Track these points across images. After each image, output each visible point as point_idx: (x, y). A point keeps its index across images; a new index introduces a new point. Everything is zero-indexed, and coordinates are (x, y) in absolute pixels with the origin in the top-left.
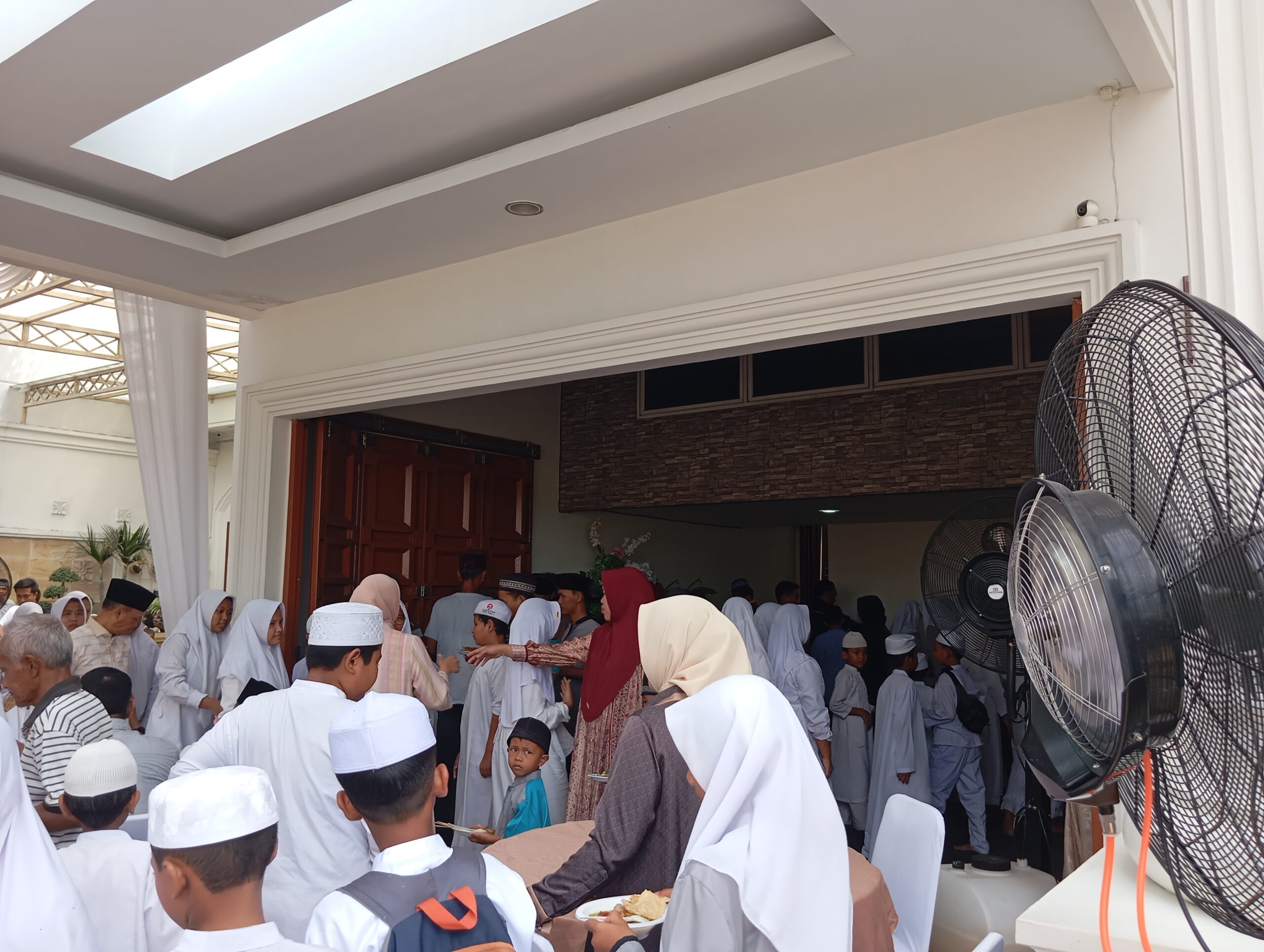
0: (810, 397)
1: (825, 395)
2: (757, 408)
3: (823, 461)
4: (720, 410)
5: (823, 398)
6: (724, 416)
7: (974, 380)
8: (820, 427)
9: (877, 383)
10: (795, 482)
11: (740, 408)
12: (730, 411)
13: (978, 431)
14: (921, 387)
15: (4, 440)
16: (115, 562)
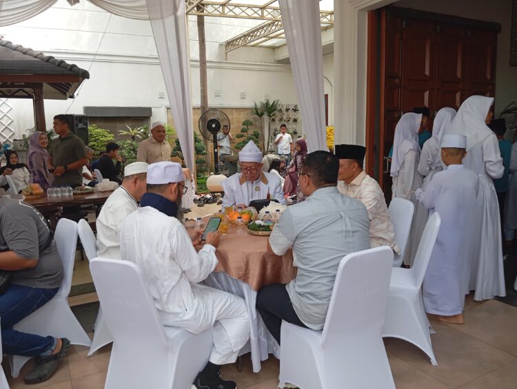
15: (220, 68)
16: (266, 117)
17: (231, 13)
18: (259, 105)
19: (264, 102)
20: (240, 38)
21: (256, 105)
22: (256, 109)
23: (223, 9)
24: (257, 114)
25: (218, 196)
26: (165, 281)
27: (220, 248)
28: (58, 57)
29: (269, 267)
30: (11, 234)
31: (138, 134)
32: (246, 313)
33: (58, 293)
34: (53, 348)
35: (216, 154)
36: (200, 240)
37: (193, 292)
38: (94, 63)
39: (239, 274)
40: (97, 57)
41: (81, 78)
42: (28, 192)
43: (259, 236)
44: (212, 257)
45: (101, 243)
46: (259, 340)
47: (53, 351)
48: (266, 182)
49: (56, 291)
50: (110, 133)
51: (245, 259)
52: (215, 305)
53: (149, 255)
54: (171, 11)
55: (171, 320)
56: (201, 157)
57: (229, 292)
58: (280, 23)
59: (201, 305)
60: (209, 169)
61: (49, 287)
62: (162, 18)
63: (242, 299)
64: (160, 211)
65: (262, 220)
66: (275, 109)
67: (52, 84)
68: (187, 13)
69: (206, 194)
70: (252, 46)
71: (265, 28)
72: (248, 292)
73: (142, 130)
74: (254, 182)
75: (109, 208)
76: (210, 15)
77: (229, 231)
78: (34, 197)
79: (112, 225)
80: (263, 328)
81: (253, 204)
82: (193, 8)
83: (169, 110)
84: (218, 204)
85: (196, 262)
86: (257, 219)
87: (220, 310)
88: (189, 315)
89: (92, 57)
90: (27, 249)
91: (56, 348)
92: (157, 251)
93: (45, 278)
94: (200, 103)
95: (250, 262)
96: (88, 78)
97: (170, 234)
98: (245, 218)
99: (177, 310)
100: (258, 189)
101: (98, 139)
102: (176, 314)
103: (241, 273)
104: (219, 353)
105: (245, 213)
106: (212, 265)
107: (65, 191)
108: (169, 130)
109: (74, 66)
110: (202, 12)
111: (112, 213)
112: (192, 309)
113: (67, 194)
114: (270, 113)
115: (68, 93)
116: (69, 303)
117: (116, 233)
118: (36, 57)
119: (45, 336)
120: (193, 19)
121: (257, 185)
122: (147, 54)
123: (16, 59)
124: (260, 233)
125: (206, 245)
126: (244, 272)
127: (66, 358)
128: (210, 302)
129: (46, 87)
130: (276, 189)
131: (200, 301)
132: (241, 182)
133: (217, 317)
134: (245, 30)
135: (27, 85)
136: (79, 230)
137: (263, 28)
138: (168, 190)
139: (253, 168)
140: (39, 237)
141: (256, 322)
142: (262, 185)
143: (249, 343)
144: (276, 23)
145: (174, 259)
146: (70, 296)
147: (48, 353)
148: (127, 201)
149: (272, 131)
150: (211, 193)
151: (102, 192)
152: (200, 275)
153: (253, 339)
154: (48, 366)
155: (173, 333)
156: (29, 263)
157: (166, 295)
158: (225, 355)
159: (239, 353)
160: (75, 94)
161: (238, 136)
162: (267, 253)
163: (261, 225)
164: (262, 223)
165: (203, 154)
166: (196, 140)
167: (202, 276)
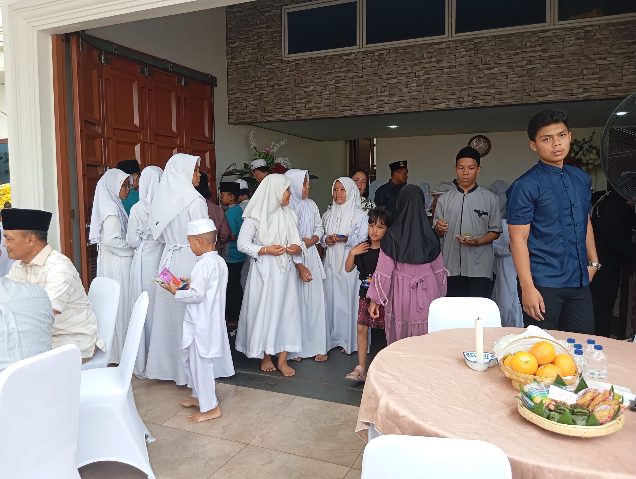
0: (407, 44)
1: (417, 43)
2: (370, 52)
3: (415, 88)
4: (342, 54)
5: (416, 45)
6: (346, 58)
7: (521, 33)
8: (414, 65)
9: (454, 35)
10: (395, 102)
11: (358, 52)
12: (350, 54)
13: (522, 66)
14: (484, 37)
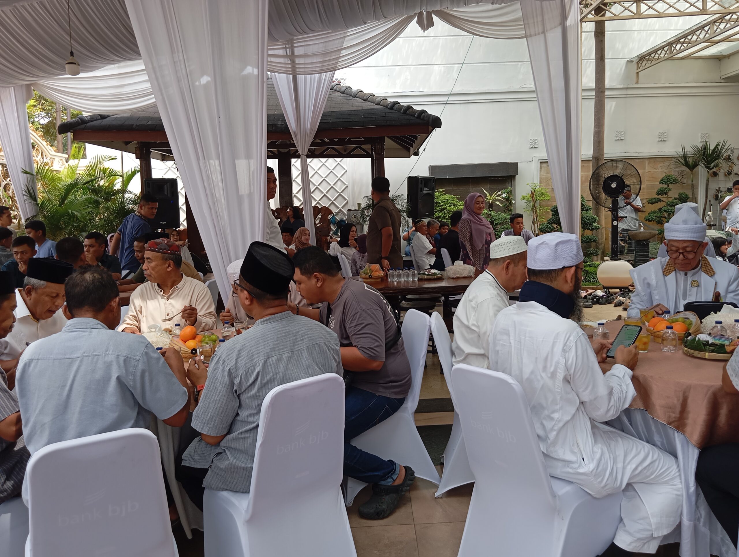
15: (626, 97)
16: (701, 170)
17: (651, 12)
18: (690, 151)
19: (700, 145)
20: (662, 48)
21: (684, 152)
22: (685, 157)
23: (638, 7)
24: (687, 164)
25: (616, 293)
26: (554, 412)
27: (639, 372)
28: (404, 102)
29: (723, 412)
30: (356, 326)
31: (498, 200)
32: (677, 481)
33: (404, 406)
34: (395, 477)
35: (615, 228)
36: (605, 355)
37: (594, 434)
38: (447, 105)
39: (670, 417)
40: (451, 98)
41: (430, 128)
42: (367, 274)
43: (705, 359)
44: (627, 385)
45: (458, 347)
46: (696, 529)
47: (394, 481)
48: (711, 273)
49: (401, 402)
50: (460, 200)
51: (681, 395)
52: (629, 458)
53: (532, 372)
54: (558, 20)
55: (559, 470)
56: (588, 233)
57: (648, 442)
58: (735, 16)
59: (607, 455)
60: (600, 252)
61: (393, 396)
62: (544, 32)
63: (673, 458)
64: (550, 309)
65: (710, 334)
66: (718, 157)
67: (394, 138)
68: (581, 21)
69: (596, 289)
70: (682, 58)
71: (706, 28)
72: (682, 446)
73: (504, 195)
74: (690, 273)
75: (471, 301)
76: (616, 18)
77: (650, 346)
78: (373, 280)
79: (473, 325)
80: (704, 509)
81: (689, 307)
82: (590, 12)
83: (544, 165)
84: (615, 306)
85: (602, 391)
86: (698, 331)
87: (636, 468)
88: (588, 467)
89: (445, 99)
90: (371, 347)
91: (399, 478)
92: (545, 368)
93: (390, 384)
94: (591, 152)
95: (690, 401)
96: (440, 127)
97: (565, 345)
98: (679, 328)
99: (569, 456)
100: (696, 284)
101: (446, 208)
102: (567, 463)
103: (673, 415)
104: (630, 534)
105: (677, 321)
106: (626, 398)
107: (408, 276)
108: (542, 194)
109: (423, 112)
110: (604, 15)
111: (474, 308)
112: (593, 460)
113: (410, 279)
114: (709, 163)
115: (412, 149)
116: (416, 421)
117: (479, 336)
118: (378, 104)
119: (386, 458)
120: (589, 27)
121: (696, 278)
122: (516, 88)
123: (355, 108)
124: (707, 355)
125: (616, 366)
126: (678, 416)
127: (407, 494)
128: (620, 452)
129: (388, 143)
130: (729, 285)
131: (605, 449)
132: (666, 272)
133: (629, 479)
134: (670, 35)
135: (367, 141)
136: (433, 327)
137: (702, 28)
138: (560, 279)
139: (688, 249)
140: (386, 331)
141: (693, 499)
142: (704, 277)
143: (678, 528)
144: (728, 17)
145: (569, 382)
146: (417, 411)
147: (389, 482)
148: (496, 293)
149: (712, 193)
150: (604, 288)
151: (453, 278)
152: (608, 411)
153: (686, 522)
154: (387, 499)
155: (562, 489)
156: (375, 365)
157: (554, 433)
158: (639, 539)
159: (661, 542)
160: (421, 150)
161: (652, 202)
162: (722, 388)
163: (708, 342)
164: (711, 340)
165: (593, 229)
166: (584, 208)
167: (611, 413)
